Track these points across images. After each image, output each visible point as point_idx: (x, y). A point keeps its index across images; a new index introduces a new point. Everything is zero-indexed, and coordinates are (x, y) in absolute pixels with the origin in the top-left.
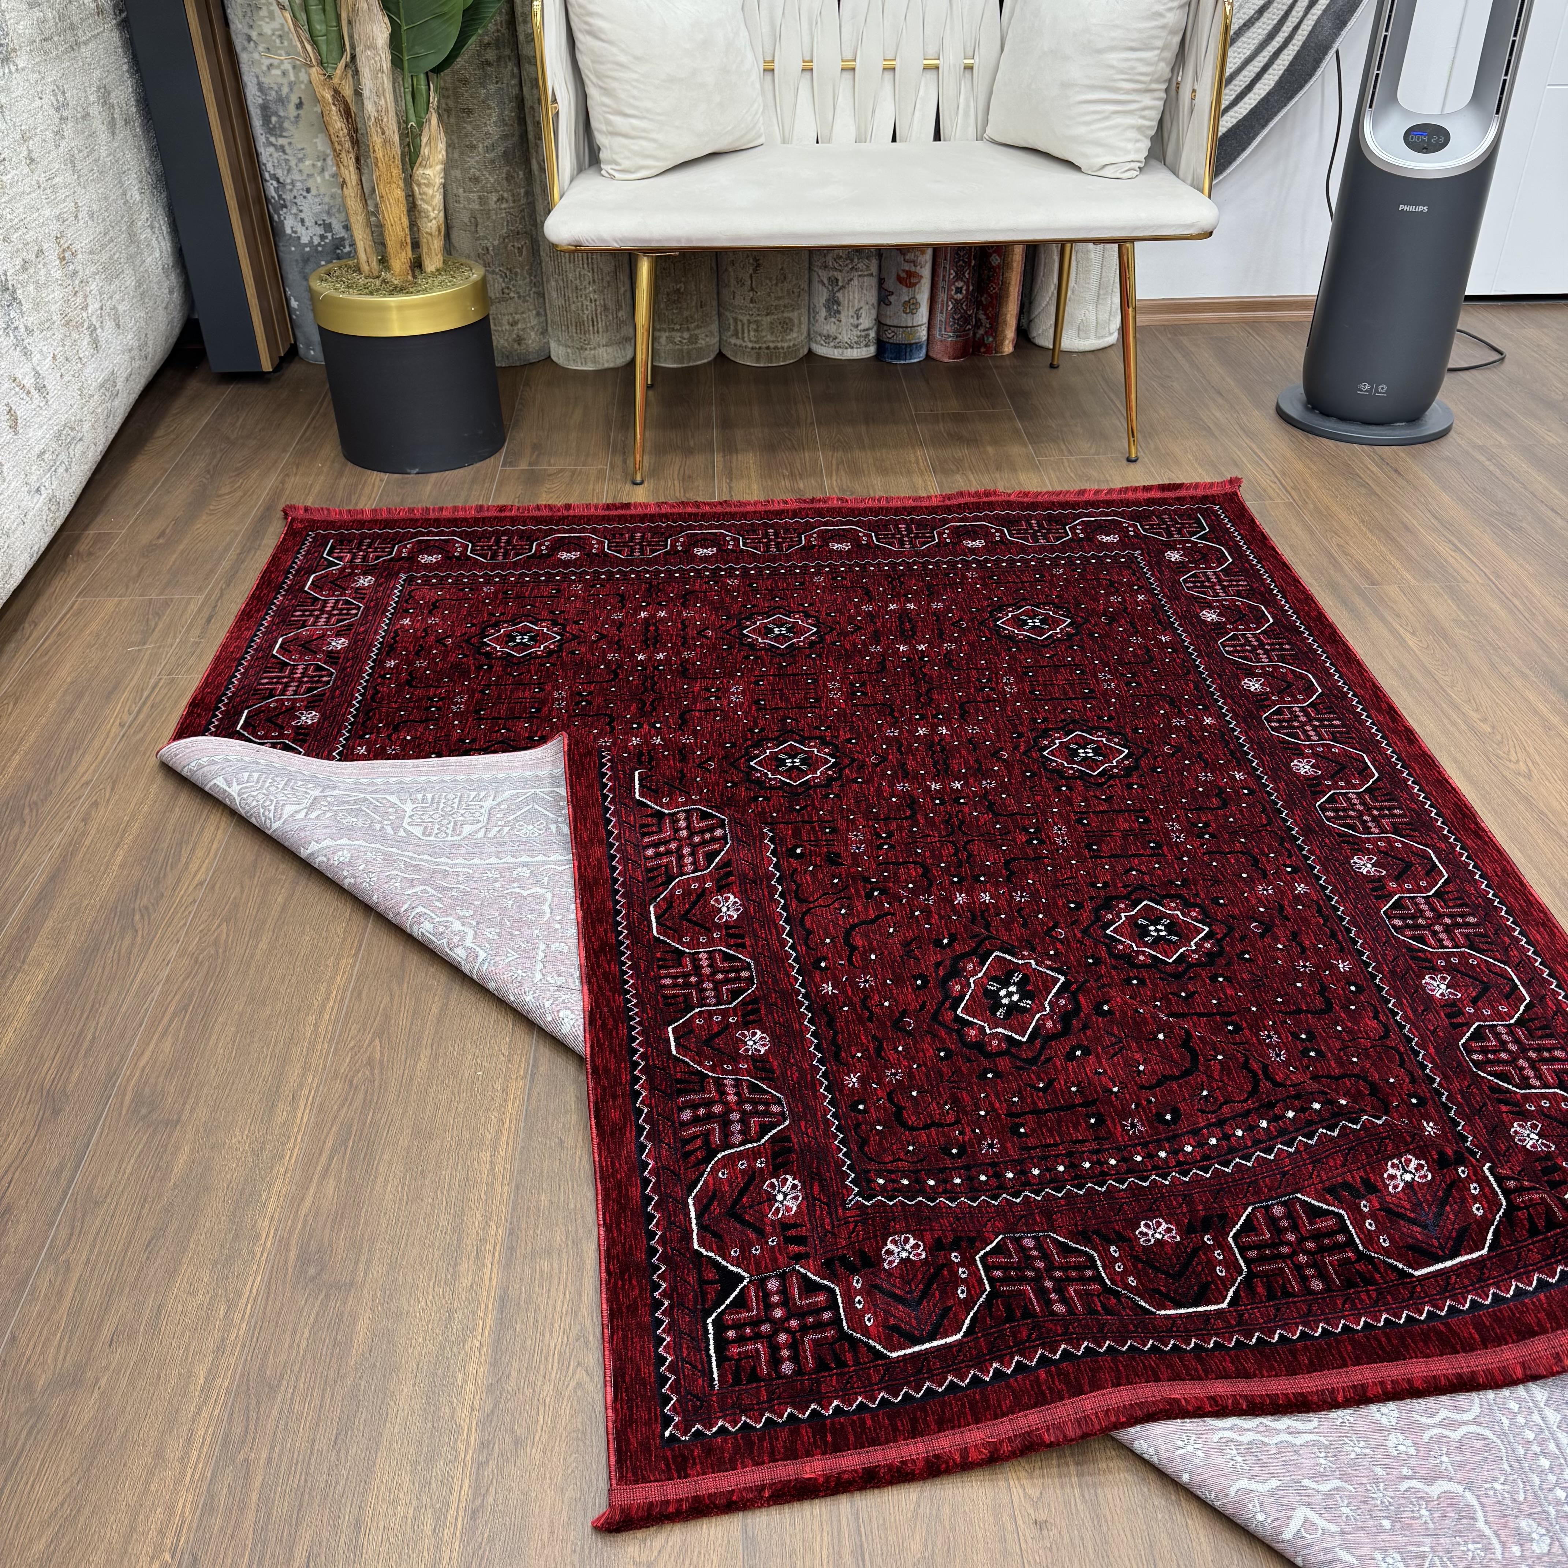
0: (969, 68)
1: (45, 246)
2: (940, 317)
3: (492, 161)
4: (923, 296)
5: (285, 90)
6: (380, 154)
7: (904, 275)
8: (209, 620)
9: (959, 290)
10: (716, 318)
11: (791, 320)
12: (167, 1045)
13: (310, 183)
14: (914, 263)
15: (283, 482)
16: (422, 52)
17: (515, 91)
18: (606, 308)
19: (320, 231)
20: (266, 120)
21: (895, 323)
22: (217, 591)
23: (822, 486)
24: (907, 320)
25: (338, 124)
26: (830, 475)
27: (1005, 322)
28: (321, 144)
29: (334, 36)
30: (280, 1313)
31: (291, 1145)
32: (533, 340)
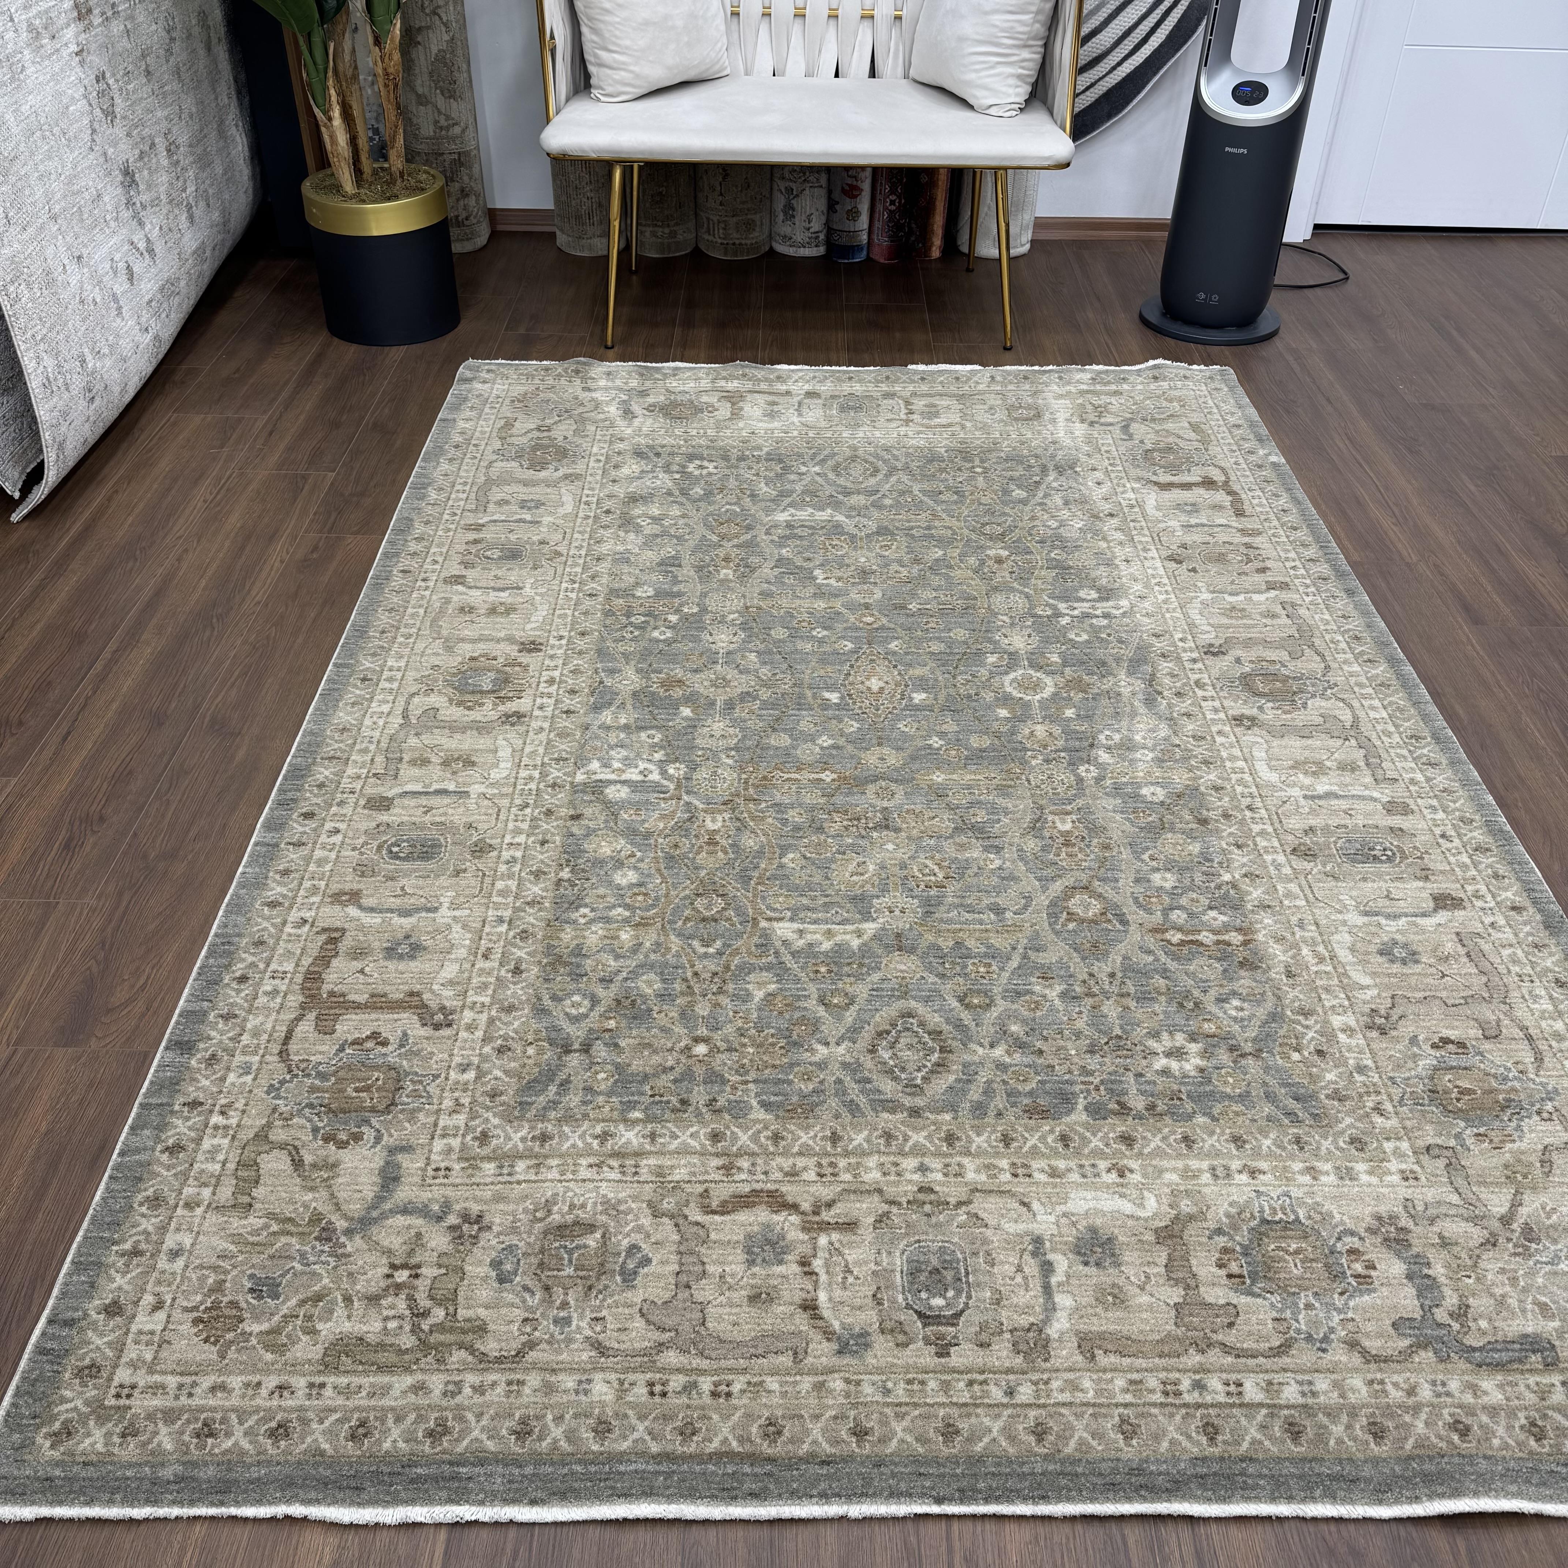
0: (898, 18)
2: (877, 225)
4: (864, 207)
7: (847, 188)
9: (892, 203)
10: (692, 217)
11: (754, 221)
14: (857, 181)
21: (841, 228)
22: (278, 413)
24: (849, 226)
26: (764, 349)
27: (932, 231)
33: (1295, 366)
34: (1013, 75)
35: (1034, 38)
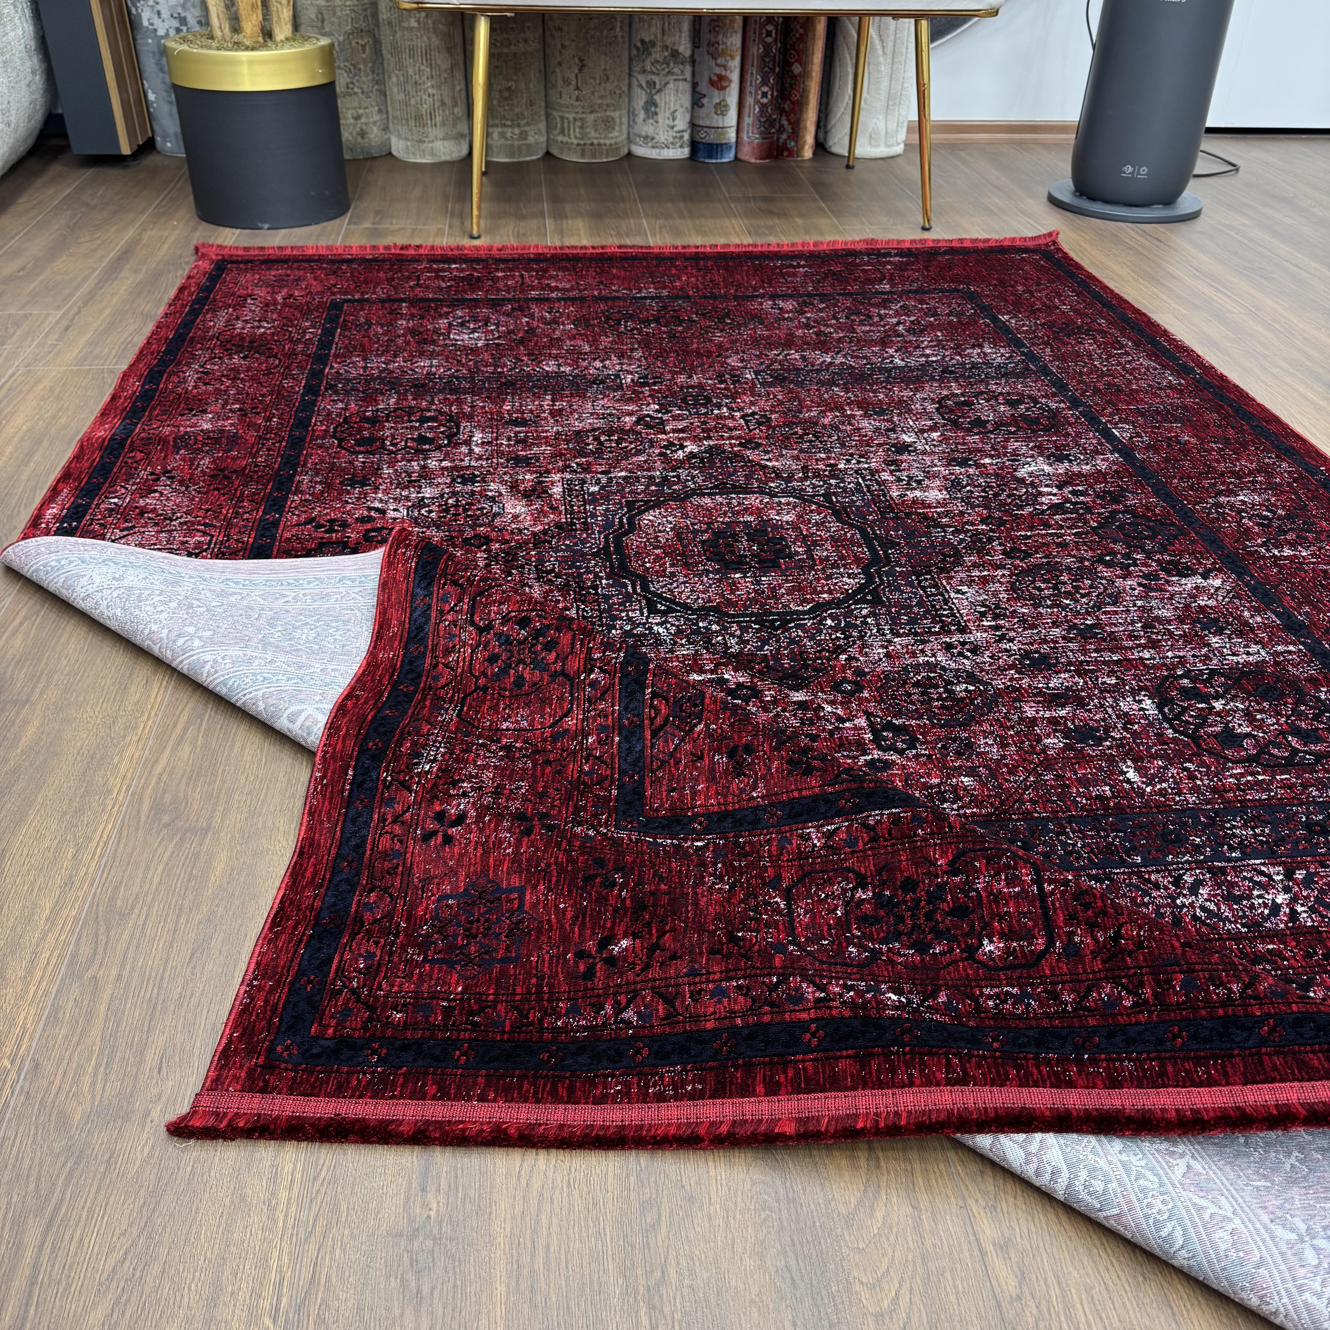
2: (748, 120)
4: (732, 99)
7: (715, 78)
8: (67, 329)
9: (764, 95)
10: (543, 118)
11: (613, 119)
12: (18, 641)
14: (725, 67)
15: (140, 235)
18: (443, 103)
21: (708, 123)
22: (75, 309)
23: (646, 238)
24: (718, 121)
26: (653, 233)
27: (805, 128)
30: (131, 854)
31: (144, 718)
32: (375, 135)
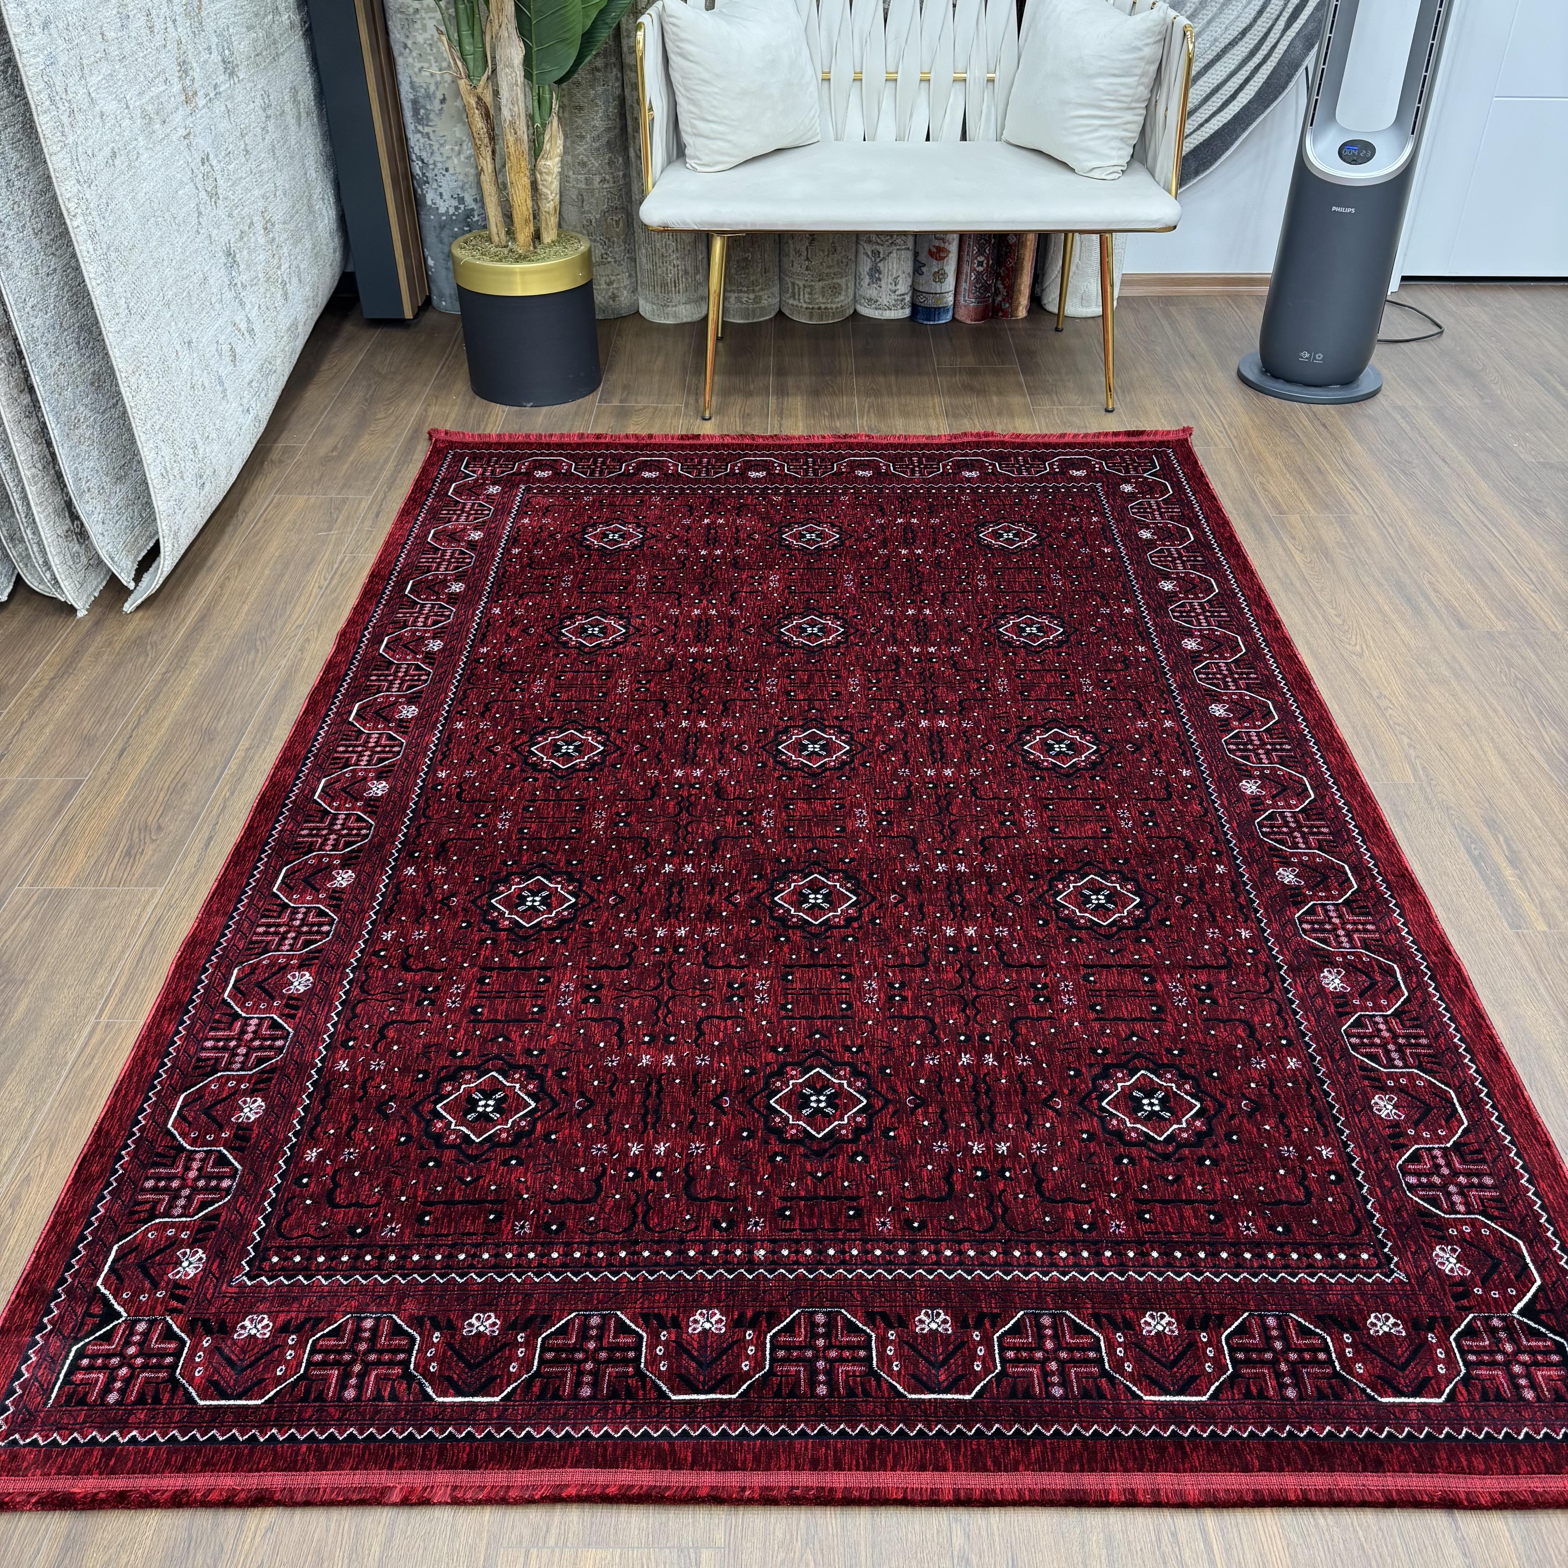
0: (991, 81)
1: (255, 219)
2: (964, 286)
3: (598, 149)
4: (951, 268)
5: (432, 88)
6: (512, 150)
7: (935, 250)
8: (377, 515)
9: (980, 264)
10: (777, 282)
11: (839, 285)
13: (449, 164)
14: (944, 243)
15: (426, 411)
16: (548, 68)
17: (618, 92)
19: (455, 203)
20: (416, 112)
21: (927, 290)
22: (382, 493)
23: (855, 425)
24: (937, 288)
25: (479, 124)
26: (862, 416)
27: (1019, 290)
28: (459, 132)
29: (479, 55)
32: (625, 298)
33: (1404, 425)
34: (1115, 138)
35: (1137, 101)
